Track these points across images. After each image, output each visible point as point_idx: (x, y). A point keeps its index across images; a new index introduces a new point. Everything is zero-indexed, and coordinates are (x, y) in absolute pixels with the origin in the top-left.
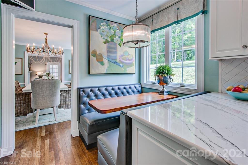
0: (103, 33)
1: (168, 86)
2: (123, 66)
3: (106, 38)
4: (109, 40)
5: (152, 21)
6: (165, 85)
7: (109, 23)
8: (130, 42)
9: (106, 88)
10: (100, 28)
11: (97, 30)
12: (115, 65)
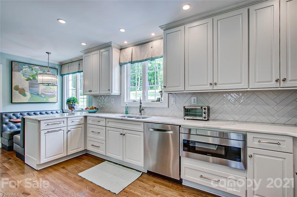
0: (26, 73)
1: (75, 110)
2: (45, 97)
3: (28, 77)
4: (31, 78)
5: (68, 66)
6: (73, 110)
7: (31, 66)
8: (41, 84)
9: (28, 113)
10: (22, 70)
11: (19, 71)
12: (37, 96)
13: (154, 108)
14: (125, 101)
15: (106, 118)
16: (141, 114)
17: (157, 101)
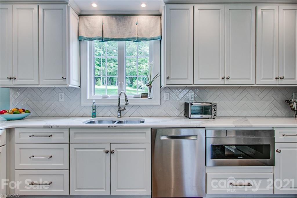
13: (139, 106)
14: (89, 98)
15: (69, 128)
16: (120, 115)
17: (142, 97)
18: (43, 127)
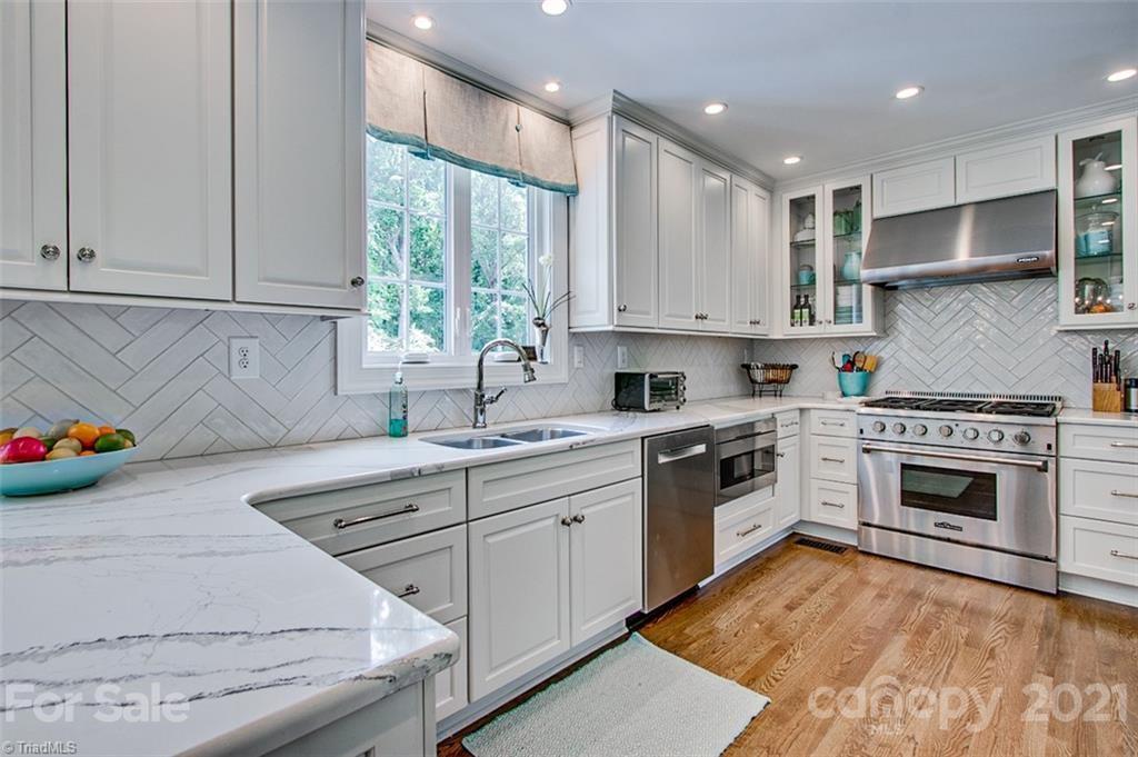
13: (519, 388)
15: (467, 469)
16: (484, 421)
18: (389, 479)
